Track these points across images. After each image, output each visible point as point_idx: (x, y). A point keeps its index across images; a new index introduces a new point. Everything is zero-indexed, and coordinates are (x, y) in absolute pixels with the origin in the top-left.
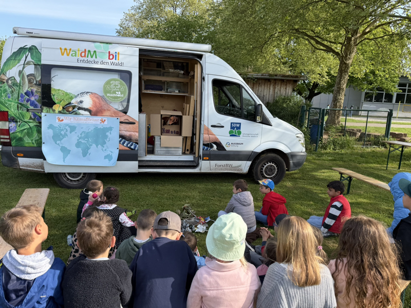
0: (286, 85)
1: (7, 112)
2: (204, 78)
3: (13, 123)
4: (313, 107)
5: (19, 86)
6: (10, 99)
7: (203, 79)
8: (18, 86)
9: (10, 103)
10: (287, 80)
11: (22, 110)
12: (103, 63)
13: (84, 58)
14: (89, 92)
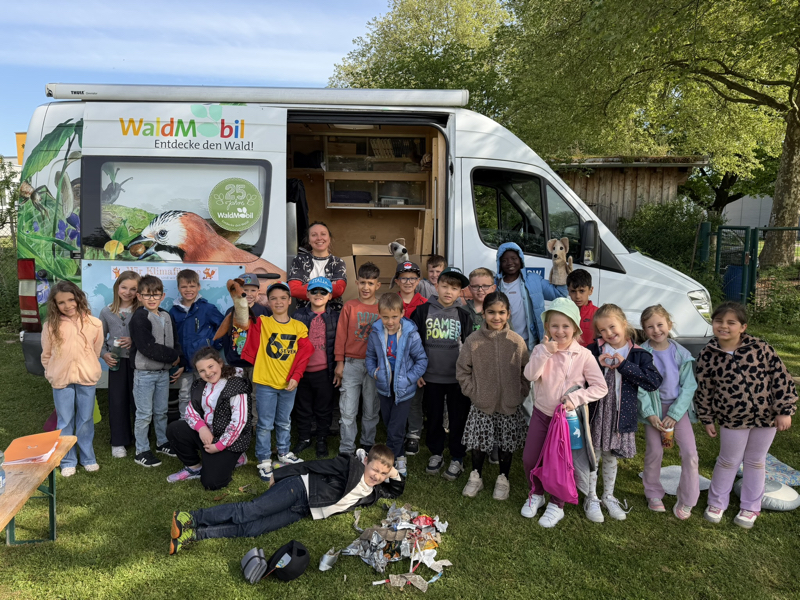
0: (662, 179)
1: (33, 260)
2: (452, 168)
3: (43, 282)
4: (728, 224)
5: (56, 204)
6: (39, 233)
7: (450, 169)
8: (53, 206)
9: (37, 241)
10: (663, 168)
11: (63, 256)
12: (208, 146)
13: (169, 138)
14: (179, 212)
